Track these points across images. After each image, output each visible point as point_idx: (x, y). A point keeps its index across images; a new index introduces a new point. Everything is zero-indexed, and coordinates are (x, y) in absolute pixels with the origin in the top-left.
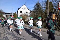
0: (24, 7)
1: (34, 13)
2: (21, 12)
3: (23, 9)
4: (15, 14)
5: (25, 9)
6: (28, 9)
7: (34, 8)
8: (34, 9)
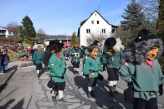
0: (96, 17)
1: (125, 30)
2: (88, 31)
3: (93, 22)
4: (73, 36)
5: (98, 22)
6: (107, 22)
7: (123, 17)
8: (123, 20)
